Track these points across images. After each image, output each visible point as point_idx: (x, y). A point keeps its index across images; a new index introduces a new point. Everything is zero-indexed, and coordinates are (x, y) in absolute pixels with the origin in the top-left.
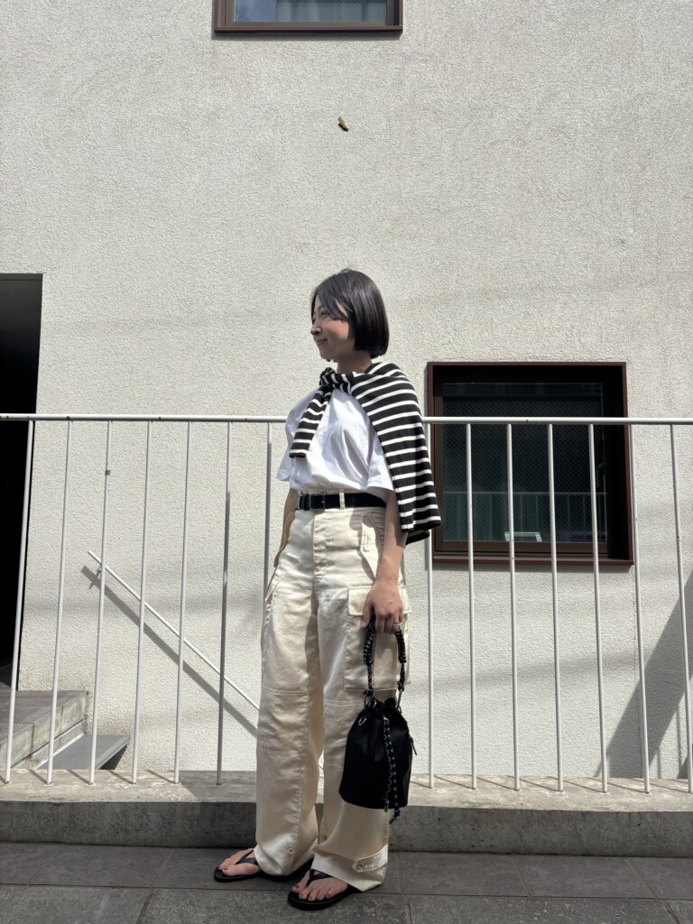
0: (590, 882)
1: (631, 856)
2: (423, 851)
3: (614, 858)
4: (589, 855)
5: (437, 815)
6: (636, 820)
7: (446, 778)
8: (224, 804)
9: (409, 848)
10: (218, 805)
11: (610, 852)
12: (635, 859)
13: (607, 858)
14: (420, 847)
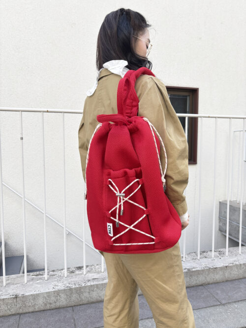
6: (242, 267)
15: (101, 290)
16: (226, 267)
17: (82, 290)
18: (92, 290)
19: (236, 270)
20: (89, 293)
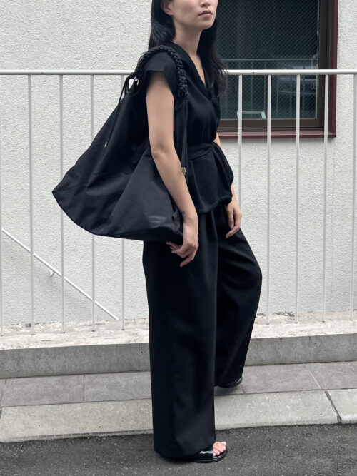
0: (282, 382)
1: (310, 363)
3: (300, 365)
4: (284, 364)
6: (314, 341)
8: (40, 349)
10: (37, 350)
11: (297, 361)
12: (312, 364)
13: (294, 365)
15: (54, 358)
16: (281, 339)
17: (22, 355)
18: (38, 357)
19: (301, 347)
20: (33, 360)
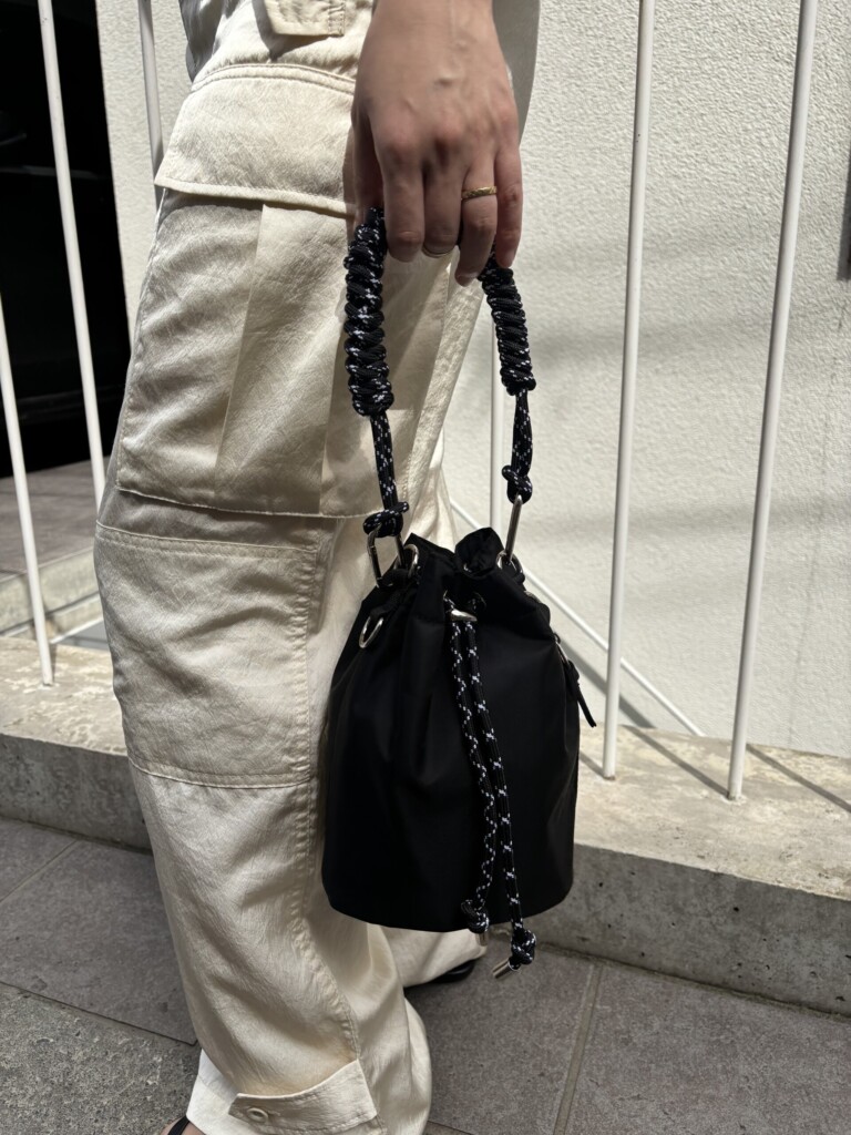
2: (675, 975)
5: (729, 898)
7: (789, 764)
9: (635, 958)
14: (668, 964)
